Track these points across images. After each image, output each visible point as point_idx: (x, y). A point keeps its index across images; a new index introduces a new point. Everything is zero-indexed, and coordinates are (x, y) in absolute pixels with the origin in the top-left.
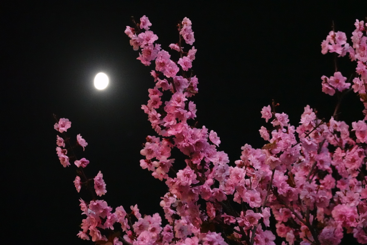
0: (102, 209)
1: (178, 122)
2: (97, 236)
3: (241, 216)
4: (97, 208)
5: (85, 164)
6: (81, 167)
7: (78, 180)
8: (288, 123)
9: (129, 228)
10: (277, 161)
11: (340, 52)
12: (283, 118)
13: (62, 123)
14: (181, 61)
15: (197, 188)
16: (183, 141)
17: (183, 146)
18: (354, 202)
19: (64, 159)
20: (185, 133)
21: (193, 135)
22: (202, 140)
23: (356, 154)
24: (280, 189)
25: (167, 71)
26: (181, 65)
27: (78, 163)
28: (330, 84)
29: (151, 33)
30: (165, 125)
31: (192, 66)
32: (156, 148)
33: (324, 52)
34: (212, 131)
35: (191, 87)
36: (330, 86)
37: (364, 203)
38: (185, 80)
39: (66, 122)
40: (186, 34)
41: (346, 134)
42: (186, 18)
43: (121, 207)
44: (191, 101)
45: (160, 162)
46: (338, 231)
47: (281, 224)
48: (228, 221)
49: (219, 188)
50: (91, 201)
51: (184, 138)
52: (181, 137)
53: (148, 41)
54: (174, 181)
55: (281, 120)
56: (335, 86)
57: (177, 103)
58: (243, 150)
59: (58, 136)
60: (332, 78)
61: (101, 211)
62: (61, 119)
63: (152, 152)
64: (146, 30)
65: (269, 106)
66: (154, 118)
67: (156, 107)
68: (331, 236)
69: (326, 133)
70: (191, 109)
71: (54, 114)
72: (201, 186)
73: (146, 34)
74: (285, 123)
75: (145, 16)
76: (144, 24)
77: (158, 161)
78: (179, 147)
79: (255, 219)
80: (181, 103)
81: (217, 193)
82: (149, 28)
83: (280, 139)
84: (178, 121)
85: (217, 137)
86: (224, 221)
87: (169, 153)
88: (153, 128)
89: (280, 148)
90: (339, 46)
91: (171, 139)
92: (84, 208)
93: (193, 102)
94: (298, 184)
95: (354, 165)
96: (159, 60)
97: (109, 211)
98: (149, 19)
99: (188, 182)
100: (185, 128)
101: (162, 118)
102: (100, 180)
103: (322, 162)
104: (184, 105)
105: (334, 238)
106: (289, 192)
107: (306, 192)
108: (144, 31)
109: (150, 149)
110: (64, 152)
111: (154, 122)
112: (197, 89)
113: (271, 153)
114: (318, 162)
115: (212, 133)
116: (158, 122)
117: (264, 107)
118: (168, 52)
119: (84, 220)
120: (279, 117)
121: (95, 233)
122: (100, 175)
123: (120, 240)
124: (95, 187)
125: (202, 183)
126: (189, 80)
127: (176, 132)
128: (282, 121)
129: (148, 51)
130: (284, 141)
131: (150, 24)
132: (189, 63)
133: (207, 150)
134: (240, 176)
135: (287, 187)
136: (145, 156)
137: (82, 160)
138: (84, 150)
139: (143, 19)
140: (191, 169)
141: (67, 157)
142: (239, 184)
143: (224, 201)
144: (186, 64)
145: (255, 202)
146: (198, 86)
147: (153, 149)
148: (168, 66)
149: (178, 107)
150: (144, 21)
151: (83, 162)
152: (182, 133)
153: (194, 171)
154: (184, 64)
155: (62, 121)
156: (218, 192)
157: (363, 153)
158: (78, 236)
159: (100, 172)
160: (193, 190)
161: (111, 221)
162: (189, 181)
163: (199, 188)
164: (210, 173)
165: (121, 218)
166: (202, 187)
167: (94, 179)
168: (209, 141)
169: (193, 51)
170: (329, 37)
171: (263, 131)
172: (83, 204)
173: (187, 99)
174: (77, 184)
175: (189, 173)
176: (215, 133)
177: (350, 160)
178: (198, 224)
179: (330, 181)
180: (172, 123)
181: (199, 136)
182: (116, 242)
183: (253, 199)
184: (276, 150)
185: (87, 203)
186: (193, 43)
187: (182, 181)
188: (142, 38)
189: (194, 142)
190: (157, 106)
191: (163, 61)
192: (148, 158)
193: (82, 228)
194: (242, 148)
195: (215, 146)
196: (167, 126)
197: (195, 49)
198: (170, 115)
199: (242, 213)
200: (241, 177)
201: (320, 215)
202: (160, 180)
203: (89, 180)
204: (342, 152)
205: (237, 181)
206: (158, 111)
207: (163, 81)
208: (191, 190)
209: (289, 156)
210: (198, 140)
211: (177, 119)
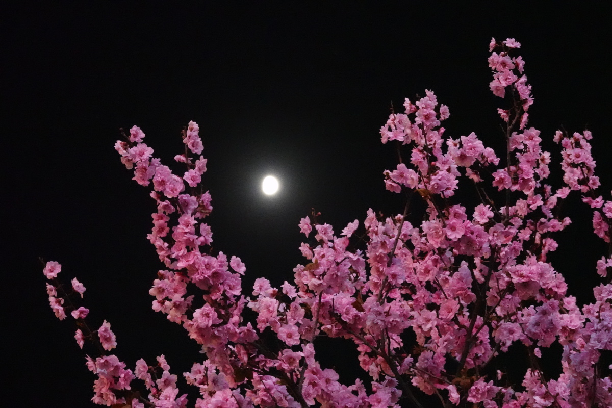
0: (112, 366)
1: (189, 251)
2: (111, 399)
3: (278, 358)
4: (106, 365)
5: (85, 313)
6: (80, 318)
7: (79, 334)
8: (333, 235)
9: (154, 385)
10: (321, 284)
11: (402, 139)
12: (326, 229)
13: (50, 268)
14: (187, 175)
15: (220, 329)
16: (197, 274)
17: (197, 279)
18: (431, 322)
19: (58, 310)
20: (197, 263)
21: (208, 264)
22: (219, 270)
23: (430, 263)
24: (345, 315)
25: (168, 190)
26: (186, 180)
27: (75, 314)
28: (394, 179)
29: (144, 146)
30: (174, 256)
31: (201, 180)
32: (167, 286)
33: (384, 141)
34: (234, 257)
35: (202, 206)
36: (394, 182)
37: (444, 323)
38: (194, 198)
39: (55, 265)
40: (191, 142)
41: (417, 239)
42: (191, 121)
43: (142, 359)
44: (203, 223)
45: (172, 302)
46: (438, 355)
47: (364, 355)
48: (265, 365)
49: (246, 326)
50: (97, 359)
51: (198, 270)
52: (193, 268)
53: (142, 156)
54: (192, 323)
55: (323, 232)
56: (400, 181)
57: (184, 228)
58: (295, 273)
59: (47, 283)
60: (395, 172)
61: (112, 369)
62: (48, 263)
63: (163, 290)
64: (138, 143)
65: (307, 217)
66: (161, 249)
67: (162, 236)
68: (429, 363)
69: (375, 243)
70: (203, 233)
71: (40, 258)
72: (225, 326)
73: (138, 148)
74: (330, 236)
75: (135, 126)
76: (135, 136)
77: (170, 300)
78: (193, 282)
79: (294, 360)
80: (189, 227)
81: (245, 333)
82: (142, 140)
83: (323, 256)
84: (189, 249)
85: (241, 263)
86: (260, 365)
87: (184, 290)
88: (162, 261)
89: (323, 267)
90: (401, 132)
91: (183, 272)
92: (92, 366)
93: (206, 224)
94: (366, 307)
95: (428, 276)
96: (158, 178)
97: (121, 368)
98: (141, 129)
99: (207, 323)
100: (198, 258)
101: (170, 247)
102: (106, 330)
103: (394, 276)
104: (193, 229)
105: (434, 365)
106: (357, 318)
107: (373, 316)
108: (135, 144)
109: (160, 287)
110: (59, 302)
111: (161, 254)
112: (211, 208)
113: (314, 275)
114: (390, 276)
115: (234, 259)
116: (166, 253)
117: (302, 219)
118: (168, 167)
119: (96, 382)
120: (320, 229)
121: (108, 396)
122: (106, 325)
123: (140, 401)
124: (101, 340)
125: (225, 322)
126: (199, 197)
127: (187, 263)
128: (325, 234)
129: (143, 168)
130: (326, 259)
131: (143, 135)
132: (196, 177)
133: (227, 281)
134: (271, 309)
135: (354, 311)
136: (155, 296)
137: (79, 309)
138: (82, 297)
139: (133, 130)
140: (210, 307)
141: (62, 308)
142: (272, 318)
143: (256, 341)
144: (193, 179)
145: (293, 339)
146: (212, 203)
147: (164, 287)
148: (168, 184)
149: (186, 233)
150: (135, 133)
151: (81, 312)
152: (194, 264)
153: (213, 308)
154: (192, 179)
155: (49, 265)
156: (246, 331)
157: (439, 260)
158: (93, 400)
159: (105, 321)
160: (216, 332)
161: (125, 379)
162: (208, 321)
163: (224, 329)
164: (235, 309)
165: (143, 373)
166: (227, 327)
167: (98, 331)
168: (231, 269)
169: (202, 162)
170: (389, 121)
171: (304, 248)
172: (90, 363)
173: (196, 222)
174: (78, 339)
175: (208, 312)
176: (238, 258)
177: (423, 271)
178: (229, 372)
179: (423, 296)
180: (181, 253)
181: (215, 265)
182: (134, 404)
183: (290, 335)
184: (318, 271)
185: (94, 360)
186: (203, 151)
187: (201, 323)
188: (134, 153)
189: (209, 273)
190: (164, 234)
191: (162, 179)
192: (159, 298)
193: (95, 391)
194: (295, 270)
195: (239, 275)
196: (176, 257)
197: (204, 158)
198: (179, 243)
199: (280, 353)
200: (273, 310)
201: (420, 337)
202: (178, 324)
203: (94, 332)
204: (414, 262)
205: (269, 316)
206: (165, 239)
207: (164, 203)
208: (214, 333)
209: (334, 276)
210: (214, 270)
211: (187, 248)
